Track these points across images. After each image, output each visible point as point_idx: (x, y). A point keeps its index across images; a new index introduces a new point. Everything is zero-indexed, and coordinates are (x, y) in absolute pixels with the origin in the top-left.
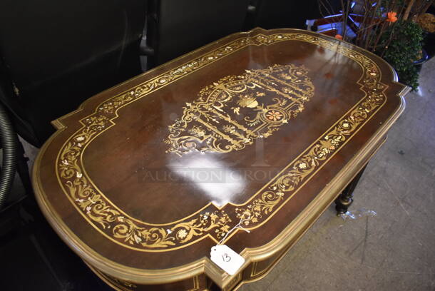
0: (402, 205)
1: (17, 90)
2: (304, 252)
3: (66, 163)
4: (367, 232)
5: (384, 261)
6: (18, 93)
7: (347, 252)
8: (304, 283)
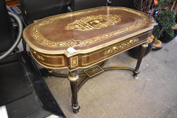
0: (162, 79)
1: (26, 12)
3: (34, 29)
4: (144, 86)
5: (149, 96)
6: (26, 14)
7: (135, 91)
8: (115, 98)
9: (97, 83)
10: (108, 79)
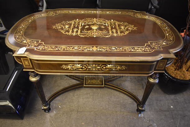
2: (109, 114)
8: (97, 122)
9: (93, 95)
10: (108, 98)
